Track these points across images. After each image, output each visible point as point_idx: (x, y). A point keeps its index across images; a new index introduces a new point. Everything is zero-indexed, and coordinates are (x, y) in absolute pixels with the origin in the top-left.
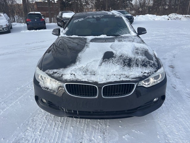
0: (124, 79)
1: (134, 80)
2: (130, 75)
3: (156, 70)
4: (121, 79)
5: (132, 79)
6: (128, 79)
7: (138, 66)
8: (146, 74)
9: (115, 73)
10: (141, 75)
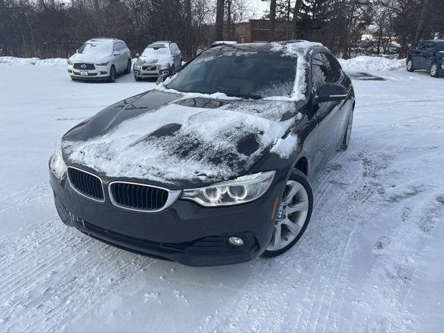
0: (151, 178)
1: (169, 182)
2: (167, 173)
3: (237, 175)
4: (145, 177)
5: (167, 180)
6: (158, 179)
7: (200, 160)
8: (203, 178)
9: (144, 164)
10: (191, 176)
